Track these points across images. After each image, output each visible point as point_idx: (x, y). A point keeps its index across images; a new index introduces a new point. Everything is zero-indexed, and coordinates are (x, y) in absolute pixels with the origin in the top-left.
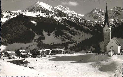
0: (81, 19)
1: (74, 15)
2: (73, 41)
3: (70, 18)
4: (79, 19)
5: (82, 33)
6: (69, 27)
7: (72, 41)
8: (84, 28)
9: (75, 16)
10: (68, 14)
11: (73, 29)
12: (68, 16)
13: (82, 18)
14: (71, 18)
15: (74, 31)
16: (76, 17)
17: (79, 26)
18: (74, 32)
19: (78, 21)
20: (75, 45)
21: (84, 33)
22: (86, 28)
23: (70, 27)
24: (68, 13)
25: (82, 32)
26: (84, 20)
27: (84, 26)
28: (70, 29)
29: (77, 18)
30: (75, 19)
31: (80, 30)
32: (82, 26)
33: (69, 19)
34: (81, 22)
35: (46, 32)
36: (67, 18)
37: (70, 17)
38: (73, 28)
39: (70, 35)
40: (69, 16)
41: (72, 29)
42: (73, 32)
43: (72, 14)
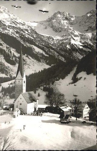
0: (29, 31)
1: (17, 23)
2: (10, 75)
3: (7, 30)
4: (26, 32)
5: (29, 60)
6: (5, 49)
7: (9, 76)
8: (34, 50)
9: (18, 25)
10: (4, 22)
11: (12, 52)
12: (5, 25)
13: (32, 29)
14: (11, 30)
15: (14, 56)
16: (21, 27)
17: (25, 45)
18: (14, 59)
19: (24, 35)
20: (11, 86)
21: (32, 60)
22: (37, 50)
23: (7, 48)
24: (6, 19)
25: (30, 57)
26: (36, 33)
27: (33, 46)
28: (7, 52)
29: (22, 30)
30: (17, 32)
31: (26, 55)
32: (31, 46)
33: (7, 31)
34: (29, 38)
36: (3, 29)
37: (9, 26)
38: (13, 51)
39: (7, 64)
40: (7, 25)
41: (11, 52)
42: (12, 58)
43: (13, 22)
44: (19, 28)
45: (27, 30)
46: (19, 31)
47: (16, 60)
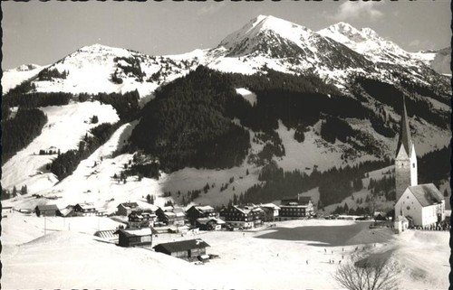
0: (420, 71)
1: (395, 57)
2: (385, 157)
3: (376, 72)
4: (414, 73)
5: (423, 127)
6: (373, 107)
7: (382, 159)
8: (432, 106)
9: (397, 61)
10: (368, 57)
11: (387, 112)
12: (371, 63)
13: (424, 66)
14: (383, 72)
15: (391, 120)
16: (403, 63)
17: (412, 98)
18: (391, 125)
19: (408, 79)
20: (388, 176)
21: (429, 125)
22: (437, 105)
23: (376, 105)
24: (372, 52)
25: (424, 121)
26: (433, 73)
27: (429, 98)
28: (377, 113)
29: (405, 70)
30: (395, 75)
31: (415, 117)
32: (425, 98)
33: (375, 74)
34: (419, 83)
35: (289, 130)
36: (367, 70)
37: (379, 65)
38: (388, 110)
39: (377, 136)
40: (374, 62)
41: (384, 113)
42: (388, 125)
43: (387, 56)
44: (399, 67)
45: (415, 69)
46: (398, 71)
47: (395, 127)
